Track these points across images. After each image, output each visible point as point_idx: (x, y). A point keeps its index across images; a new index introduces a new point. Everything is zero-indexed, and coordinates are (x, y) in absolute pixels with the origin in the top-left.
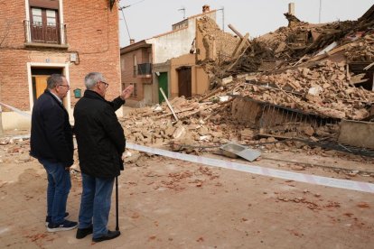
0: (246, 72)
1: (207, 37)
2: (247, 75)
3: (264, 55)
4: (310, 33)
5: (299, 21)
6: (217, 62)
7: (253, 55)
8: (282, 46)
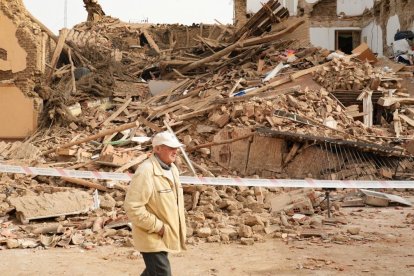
5: (103, 14)
8: (118, 55)
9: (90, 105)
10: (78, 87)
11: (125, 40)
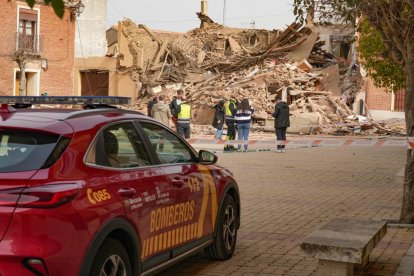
0: (174, 82)
1: (134, 44)
2: (174, 85)
3: (188, 65)
4: (227, 40)
5: (212, 22)
6: (144, 70)
7: (177, 65)
8: (202, 55)
9: (167, 87)
10: (162, 76)
11: (215, 43)
